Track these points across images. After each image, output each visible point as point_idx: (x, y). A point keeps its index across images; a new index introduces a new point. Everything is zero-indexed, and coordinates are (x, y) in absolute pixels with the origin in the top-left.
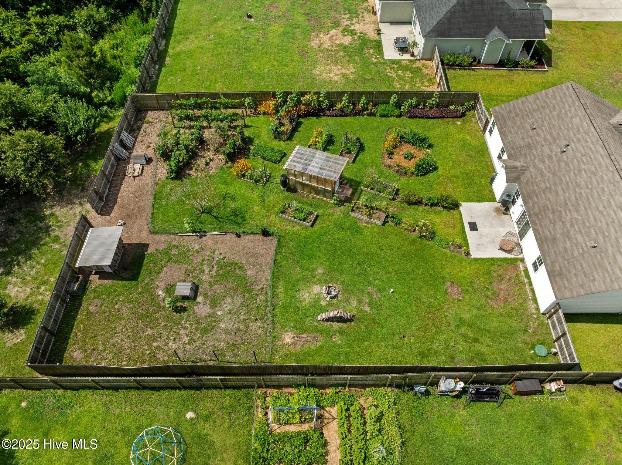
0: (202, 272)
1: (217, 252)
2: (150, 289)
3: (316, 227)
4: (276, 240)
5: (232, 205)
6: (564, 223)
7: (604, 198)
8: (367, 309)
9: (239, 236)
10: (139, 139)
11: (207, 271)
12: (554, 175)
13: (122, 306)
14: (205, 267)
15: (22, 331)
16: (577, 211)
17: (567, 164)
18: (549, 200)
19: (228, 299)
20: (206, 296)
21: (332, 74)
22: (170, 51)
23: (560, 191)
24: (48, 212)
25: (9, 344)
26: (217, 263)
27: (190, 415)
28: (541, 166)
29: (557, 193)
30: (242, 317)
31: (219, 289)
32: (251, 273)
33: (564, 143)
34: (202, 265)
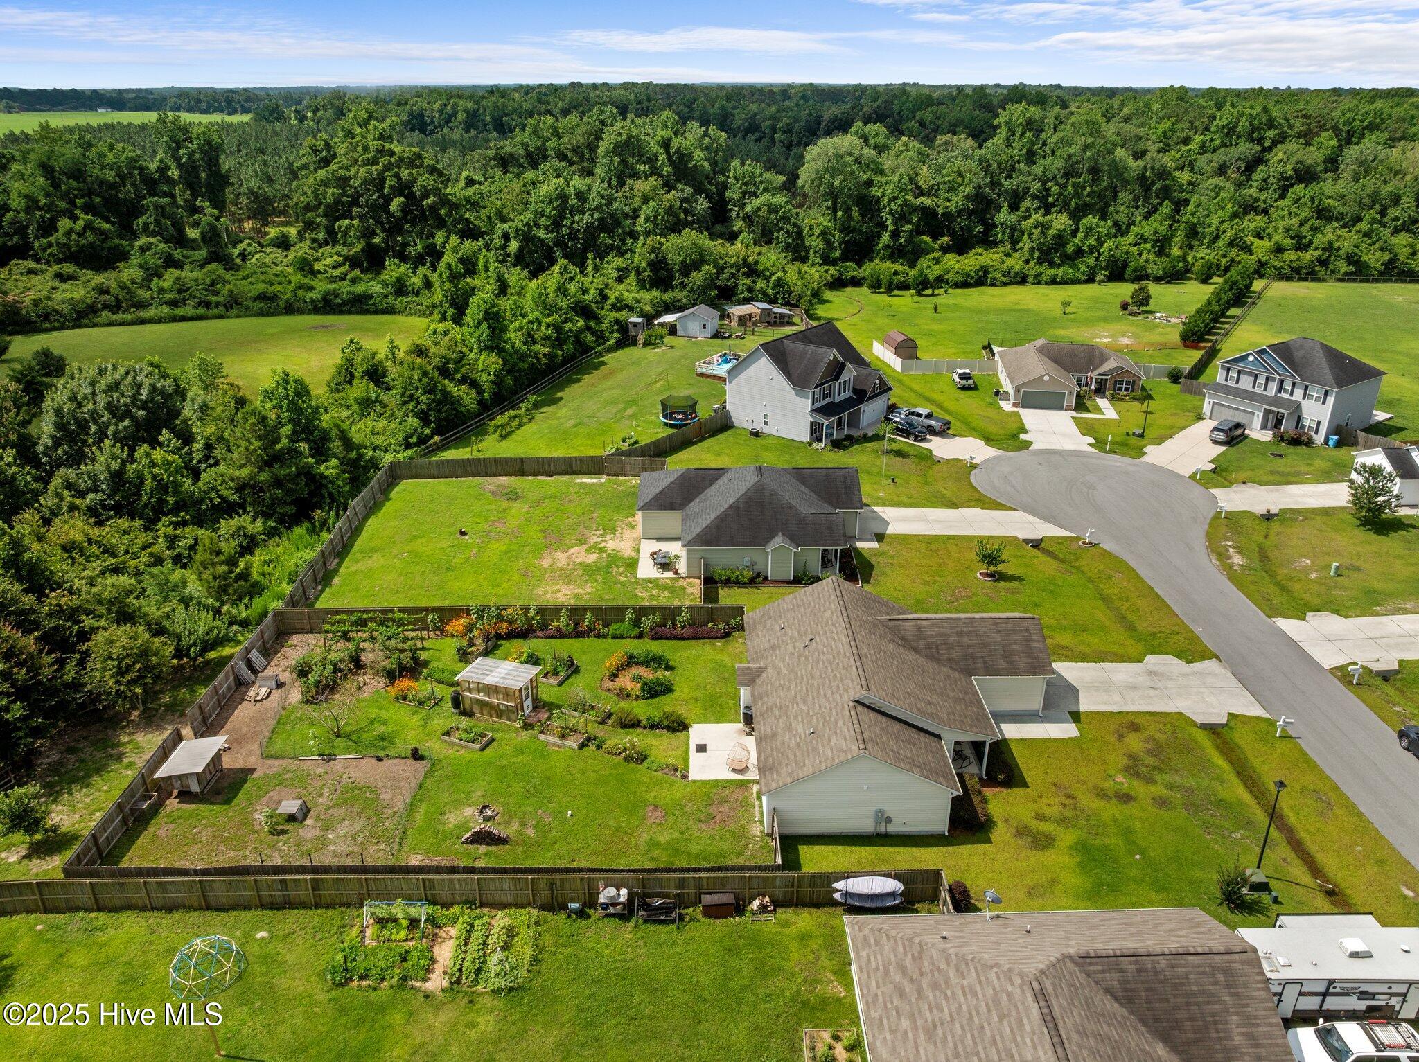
0: (321, 795)
1: (345, 776)
2: (244, 812)
3: (487, 751)
4: (429, 765)
5: (380, 729)
6: (788, 717)
7: (834, 684)
8: (531, 832)
9: (380, 759)
10: (273, 663)
11: (326, 794)
12: (791, 671)
13: (202, 830)
14: (326, 790)
15: (57, 858)
16: (805, 702)
17: (807, 659)
19: (347, 822)
20: (317, 819)
21: (559, 595)
22: (342, 570)
23: (793, 686)
24: (126, 739)
25: (35, 871)
26: (343, 787)
27: (262, 934)
28: (781, 665)
29: (789, 689)
30: (360, 840)
31: (338, 812)
32: (385, 796)
33: (810, 637)
34: (322, 788)
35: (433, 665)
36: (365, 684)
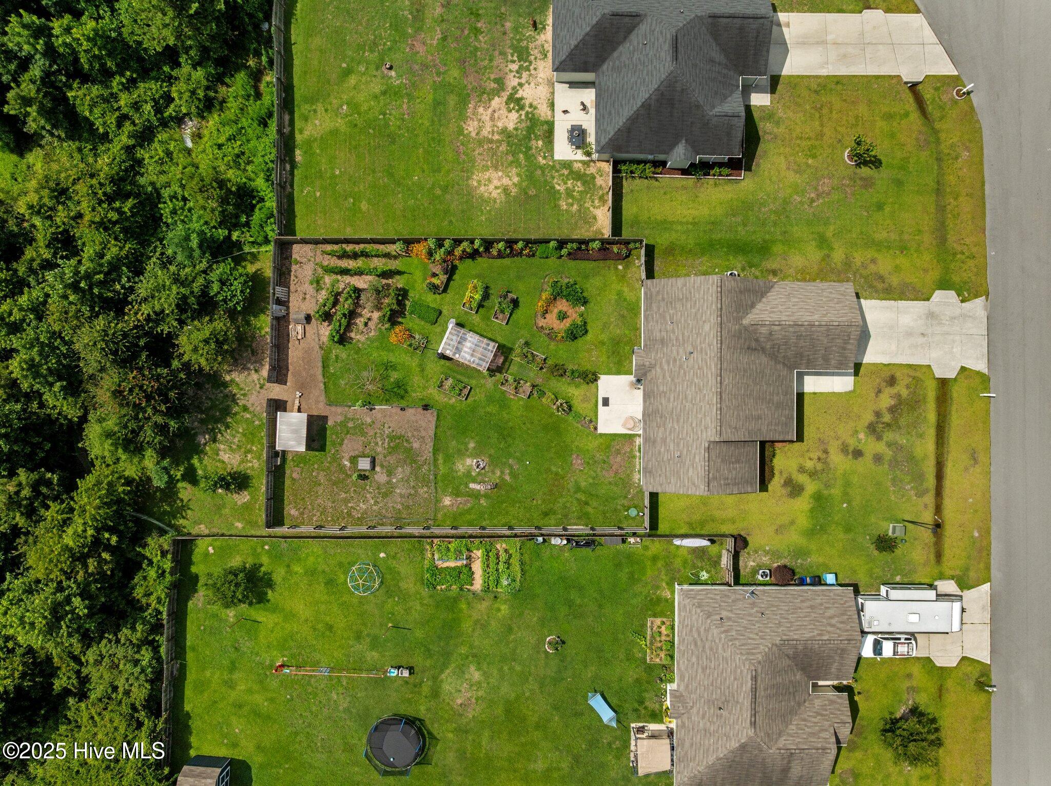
0: (377, 444)
1: (386, 426)
2: (336, 459)
3: (470, 399)
4: (435, 414)
5: (394, 376)
6: (665, 430)
8: (507, 478)
9: (403, 409)
11: (380, 443)
12: (673, 380)
13: (318, 473)
14: (379, 439)
15: (246, 493)
17: (685, 373)
18: (661, 404)
19: (400, 469)
20: (382, 466)
21: (491, 187)
22: (298, 137)
23: (672, 398)
24: (228, 378)
25: (239, 503)
26: (388, 437)
27: (382, 555)
28: (666, 367)
29: (669, 400)
30: (412, 484)
31: (392, 460)
32: (416, 445)
33: (690, 348)
34: (375, 438)
35: (411, 294)
36: (369, 319)
